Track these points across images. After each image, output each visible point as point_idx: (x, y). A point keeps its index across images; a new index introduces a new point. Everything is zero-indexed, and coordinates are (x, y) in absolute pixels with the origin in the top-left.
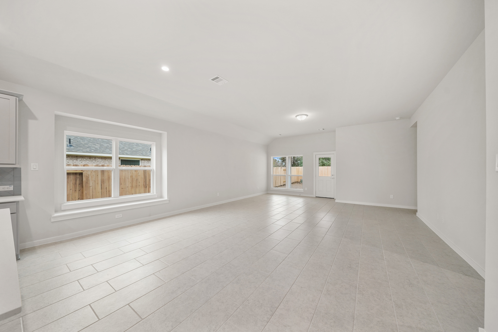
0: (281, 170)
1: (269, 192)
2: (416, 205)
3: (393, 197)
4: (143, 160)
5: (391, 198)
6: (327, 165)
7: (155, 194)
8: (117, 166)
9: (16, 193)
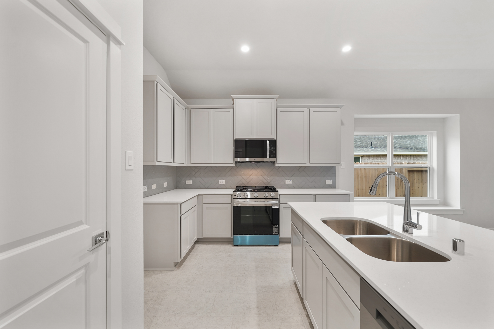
4: (364, 157)
7: (436, 198)
8: (393, 163)
9: (333, 186)
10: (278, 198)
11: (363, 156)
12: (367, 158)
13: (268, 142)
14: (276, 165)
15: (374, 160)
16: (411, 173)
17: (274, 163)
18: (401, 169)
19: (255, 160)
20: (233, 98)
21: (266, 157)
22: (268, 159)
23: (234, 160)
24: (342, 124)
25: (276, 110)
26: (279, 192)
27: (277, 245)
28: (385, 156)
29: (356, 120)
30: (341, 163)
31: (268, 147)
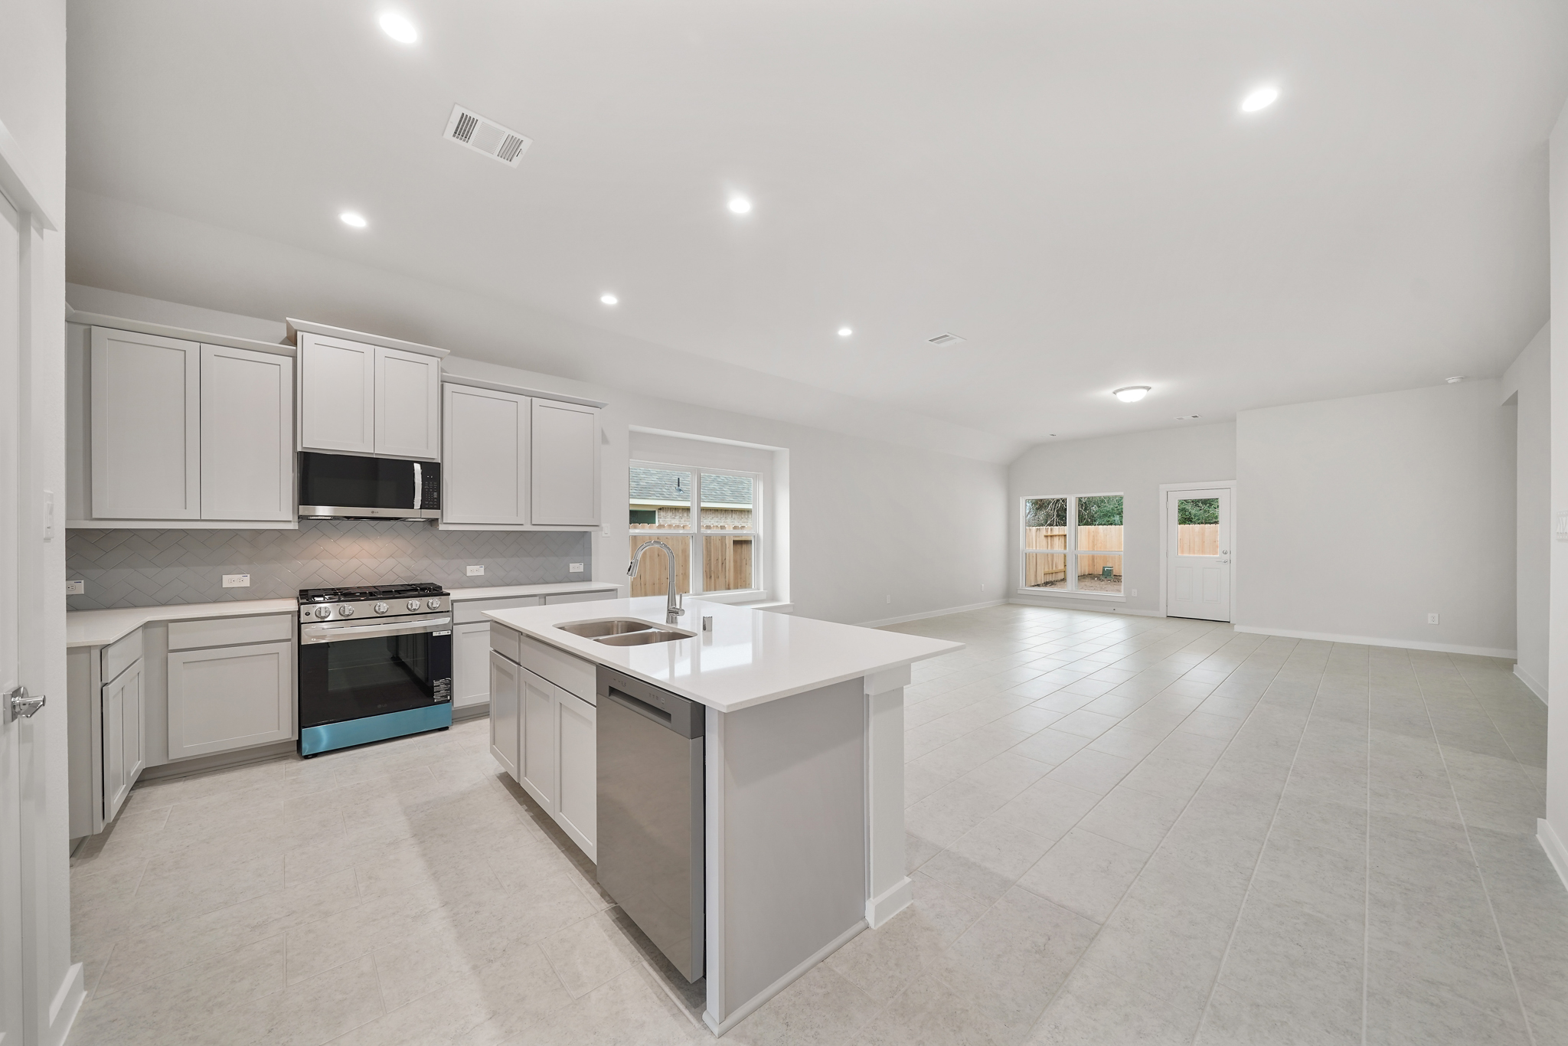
0: (1036, 535)
1: (1012, 598)
2: (1513, 645)
3: (1437, 619)
4: (663, 511)
5: (1430, 621)
6: (1199, 519)
7: (762, 590)
8: (699, 527)
9: (586, 577)
10: (448, 611)
11: (661, 509)
12: (670, 514)
13: (417, 467)
14: (442, 527)
15: (683, 519)
16: (739, 546)
17: (433, 522)
18: (723, 538)
19: (373, 512)
20: (295, 328)
21: (412, 507)
22: (416, 512)
23: (296, 511)
24: (605, 440)
25: (442, 386)
26: (453, 597)
27: (446, 728)
28: (687, 510)
29: (633, 434)
30: (603, 525)
31: (416, 481)
